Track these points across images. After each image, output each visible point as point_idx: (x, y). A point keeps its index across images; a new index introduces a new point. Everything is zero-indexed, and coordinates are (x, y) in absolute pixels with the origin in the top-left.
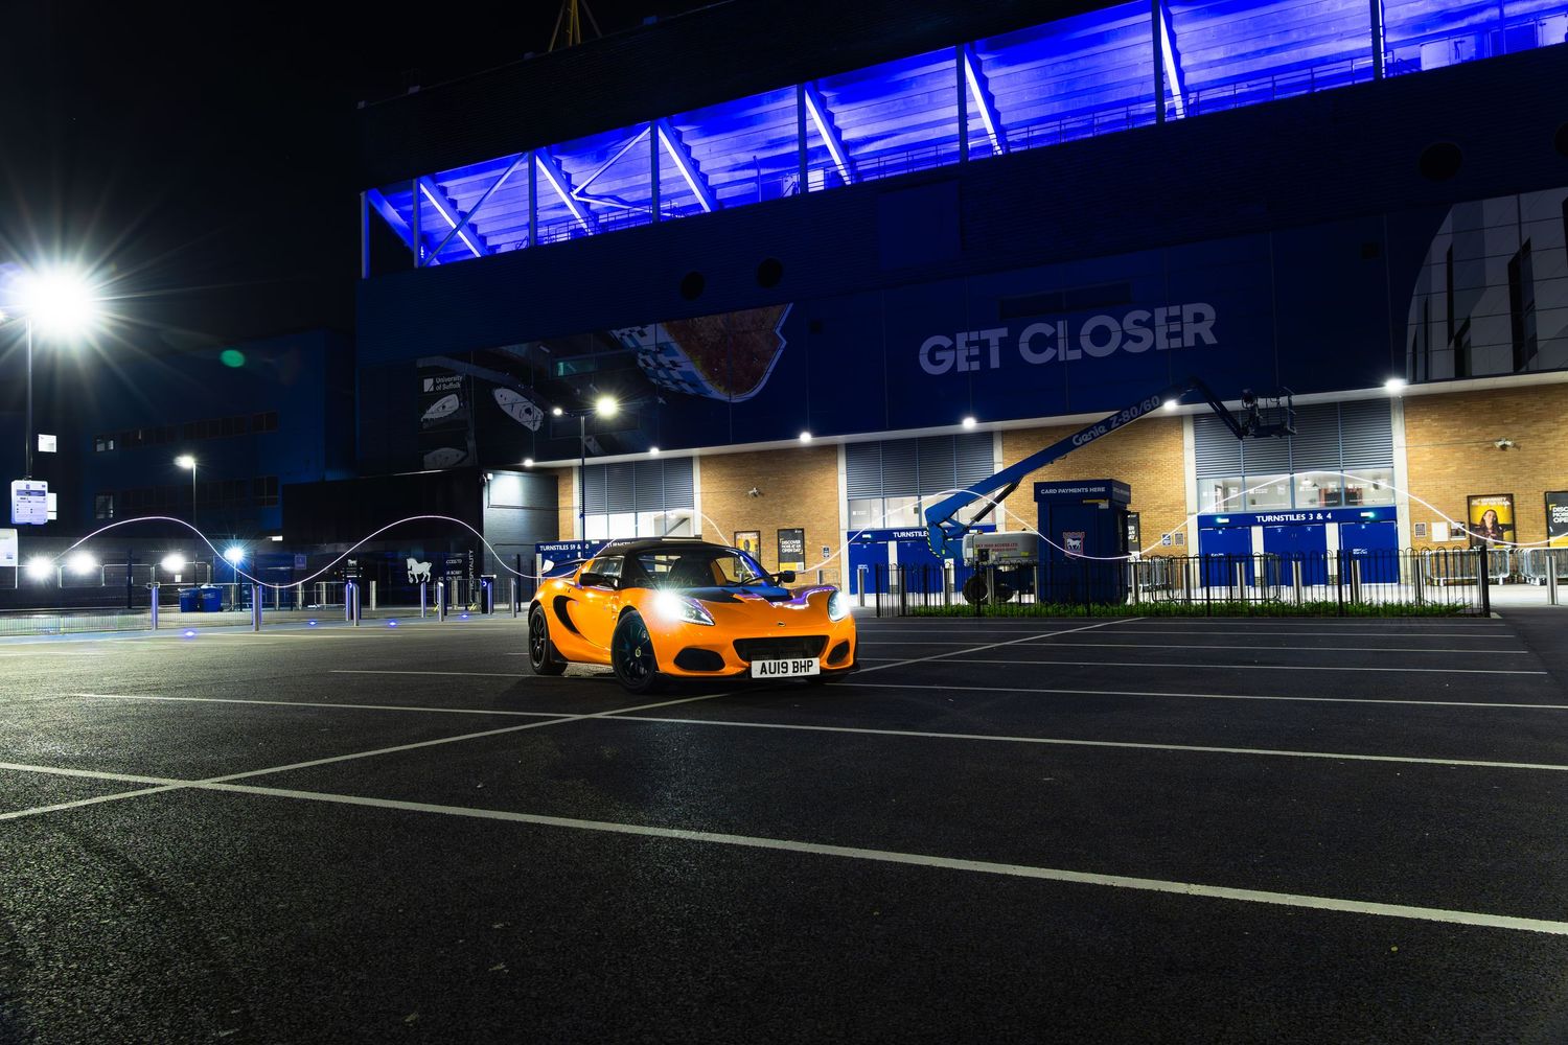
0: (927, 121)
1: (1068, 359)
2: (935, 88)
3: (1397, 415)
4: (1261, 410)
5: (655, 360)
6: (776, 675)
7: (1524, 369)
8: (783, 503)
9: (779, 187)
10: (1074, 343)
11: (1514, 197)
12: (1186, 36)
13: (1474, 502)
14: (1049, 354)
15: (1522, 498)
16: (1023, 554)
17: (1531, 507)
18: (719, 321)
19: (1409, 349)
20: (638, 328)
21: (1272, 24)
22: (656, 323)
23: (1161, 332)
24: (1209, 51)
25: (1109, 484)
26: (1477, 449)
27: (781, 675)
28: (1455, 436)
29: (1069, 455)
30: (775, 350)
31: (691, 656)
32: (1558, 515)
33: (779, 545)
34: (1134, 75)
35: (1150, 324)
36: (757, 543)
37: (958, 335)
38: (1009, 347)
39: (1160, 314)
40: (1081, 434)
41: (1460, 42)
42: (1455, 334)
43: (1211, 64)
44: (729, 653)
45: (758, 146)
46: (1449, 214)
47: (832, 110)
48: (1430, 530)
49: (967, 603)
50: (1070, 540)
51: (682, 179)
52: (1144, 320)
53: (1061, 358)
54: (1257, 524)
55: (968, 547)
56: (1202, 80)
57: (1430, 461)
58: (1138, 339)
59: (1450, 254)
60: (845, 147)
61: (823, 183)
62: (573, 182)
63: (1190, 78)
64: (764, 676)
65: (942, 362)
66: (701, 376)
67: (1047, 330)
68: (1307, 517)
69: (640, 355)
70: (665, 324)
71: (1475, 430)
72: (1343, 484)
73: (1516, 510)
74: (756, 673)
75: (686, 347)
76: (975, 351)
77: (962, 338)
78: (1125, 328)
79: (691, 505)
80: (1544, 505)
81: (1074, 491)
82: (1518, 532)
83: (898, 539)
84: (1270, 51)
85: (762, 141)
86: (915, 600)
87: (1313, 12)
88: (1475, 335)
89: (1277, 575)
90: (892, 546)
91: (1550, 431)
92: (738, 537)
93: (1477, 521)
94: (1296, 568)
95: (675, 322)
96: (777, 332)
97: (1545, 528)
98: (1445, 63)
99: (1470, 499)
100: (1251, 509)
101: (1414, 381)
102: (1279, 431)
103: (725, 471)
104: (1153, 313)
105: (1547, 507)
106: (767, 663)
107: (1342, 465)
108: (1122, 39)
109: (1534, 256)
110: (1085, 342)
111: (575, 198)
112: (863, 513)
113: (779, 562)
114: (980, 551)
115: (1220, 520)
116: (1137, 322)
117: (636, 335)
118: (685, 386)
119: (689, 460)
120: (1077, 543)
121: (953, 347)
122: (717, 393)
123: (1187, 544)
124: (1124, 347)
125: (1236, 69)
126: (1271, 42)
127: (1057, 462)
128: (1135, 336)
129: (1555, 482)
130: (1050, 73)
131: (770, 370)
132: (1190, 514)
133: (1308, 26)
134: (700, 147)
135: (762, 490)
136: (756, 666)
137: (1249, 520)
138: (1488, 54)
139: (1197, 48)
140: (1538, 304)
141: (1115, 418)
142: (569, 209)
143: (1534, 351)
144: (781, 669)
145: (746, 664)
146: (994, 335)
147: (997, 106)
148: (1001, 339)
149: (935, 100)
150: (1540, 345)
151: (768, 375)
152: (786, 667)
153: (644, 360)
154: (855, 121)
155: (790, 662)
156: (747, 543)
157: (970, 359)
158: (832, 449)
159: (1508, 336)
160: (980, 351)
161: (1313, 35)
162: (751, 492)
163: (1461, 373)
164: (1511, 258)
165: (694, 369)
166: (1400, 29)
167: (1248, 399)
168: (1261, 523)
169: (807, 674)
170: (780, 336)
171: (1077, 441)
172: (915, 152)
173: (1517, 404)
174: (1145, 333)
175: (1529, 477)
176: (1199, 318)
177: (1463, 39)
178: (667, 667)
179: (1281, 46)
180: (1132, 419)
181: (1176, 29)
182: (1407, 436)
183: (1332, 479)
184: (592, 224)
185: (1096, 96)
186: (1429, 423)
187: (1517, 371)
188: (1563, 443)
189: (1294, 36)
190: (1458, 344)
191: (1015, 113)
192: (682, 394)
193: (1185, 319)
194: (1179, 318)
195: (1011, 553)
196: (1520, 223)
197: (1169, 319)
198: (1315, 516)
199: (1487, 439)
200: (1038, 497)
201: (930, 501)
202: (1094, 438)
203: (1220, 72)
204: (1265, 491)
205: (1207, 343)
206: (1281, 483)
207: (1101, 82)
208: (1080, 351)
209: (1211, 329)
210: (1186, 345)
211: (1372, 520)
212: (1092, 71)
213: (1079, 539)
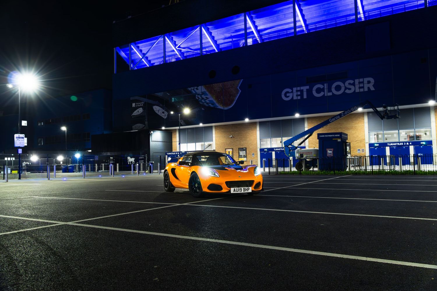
0: (284, 23)
1: (328, 95)
2: (286, 13)
4: (389, 111)
5: (201, 97)
6: (238, 192)
8: (240, 140)
9: (238, 44)
10: (330, 90)
14: (322, 94)
16: (314, 155)
18: (220, 85)
20: (196, 87)
22: (201, 86)
23: (357, 87)
25: (341, 134)
27: (240, 192)
29: (328, 125)
30: (237, 93)
31: (212, 186)
33: (239, 153)
34: (348, 7)
35: (354, 84)
36: (232, 152)
37: (294, 88)
38: (309, 92)
39: (357, 81)
40: (332, 118)
43: (372, 4)
44: (224, 186)
45: (232, 32)
47: (255, 20)
49: (297, 170)
50: (328, 151)
51: (209, 42)
52: (352, 83)
53: (326, 95)
54: (387, 146)
55: (297, 153)
56: (370, 9)
58: (350, 89)
60: (259, 31)
61: (252, 42)
62: (177, 43)
63: (366, 8)
64: (235, 192)
65: (288, 97)
66: (215, 101)
67: (321, 86)
68: (404, 144)
69: (197, 95)
70: (204, 86)
72: (415, 134)
74: (232, 192)
75: (211, 92)
76: (299, 93)
77: (295, 89)
78: (346, 85)
79: (212, 141)
81: (330, 136)
83: (275, 151)
85: (233, 30)
86: (281, 169)
89: (394, 162)
90: (274, 153)
92: (226, 150)
94: (400, 160)
95: (207, 85)
96: (238, 88)
100: (386, 141)
102: (395, 117)
103: (223, 130)
104: (354, 81)
106: (235, 188)
107: (415, 127)
110: (333, 90)
111: (177, 48)
112: (265, 143)
113: (239, 158)
114: (301, 155)
115: (376, 145)
116: (350, 84)
117: (195, 89)
118: (210, 105)
119: (211, 127)
120: (331, 152)
121: (292, 92)
122: (220, 107)
123: (365, 152)
125: (381, 5)
127: (325, 127)
130: (322, 8)
131: (236, 100)
132: (366, 143)
134: (214, 32)
135: (234, 136)
136: (232, 190)
137: (385, 145)
141: (343, 113)
142: (175, 52)
144: (240, 190)
145: (229, 189)
146: (305, 88)
147: (305, 18)
148: (307, 89)
149: (286, 17)
151: (235, 101)
152: (241, 190)
153: (198, 97)
154: (262, 24)
155: (242, 188)
156: (229, 152)
157: (297, 95)
158: (255, 123)
160: (300, 93)
162: (230, 137)
165: (213, 100)
167: (385, 107)
168: (389, 146)
169: (248, 192)
170: (239, 89)
171: (331, 120)
172: (280, 33)
174: (352, 87)
176: (369, 82)
178: (205, 189)
180: (348, 114)
182: (435, 118)
183: (411, 132)
184: (182, 56)
185: (336, 14)
191: (311, 20)
192: (209, 107)
193: (364, 83)
194: (363, 82)
195: (310, 155)
197: (360, 83)
198: (406, 144)
200: (319, 138)
201: (285, 139)
202: (336, 120)
203: (375, 6)
204: (390, 136)
205: (372, 90)
206: (395, 133)
207: (338, 10)
208: (332, 93)
209: (373, 86)
210: (365, 91)
211: (425, 145)
212: (335, 7)
213: (331, 151)
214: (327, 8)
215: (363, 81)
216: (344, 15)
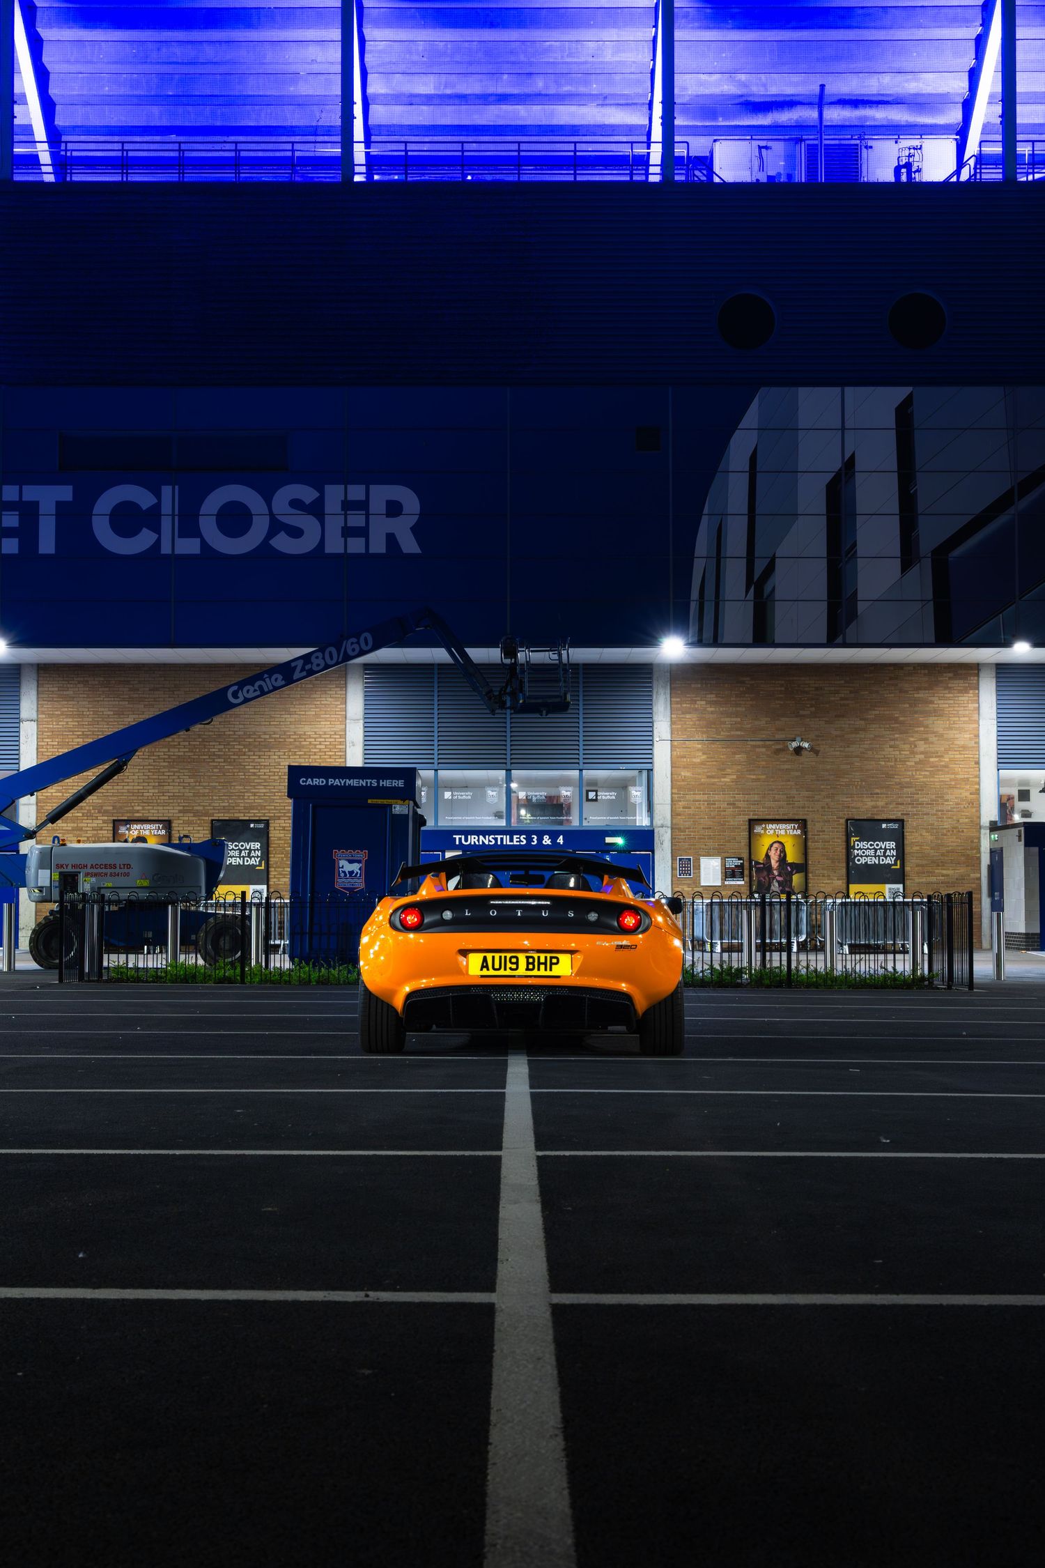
1: (178, 551)
3: (661, 691)
4: (526, 669)
7: (839, 640)
10: (188, 526)
11: (838, 389)
12: (382, 45)
13: (758, 829)
14: (142, 541)
15: (818, 826)
16: (139, 883)
17: (829, 836)
19: (695, 594)
21: (513, 59)
23: (334, 524)
24: (416, 77)
26: (764, 750)
28: (737, 730)
32: (860, 852)
34: (292, 90)
35: (317, 509)
38: (73, 519)
39: (334, 494)
40: (241, 685)
41: (766, 148)
42: (755, 579)
43: (412, 100)
46: (756, 400)
48: (698, 867)
50: (342, 863)
52: (308, 501)
53: (166, 549)
55: (41, 866)
56: (398, 122)
57: (703, 763)
58: (296, 533)
59: (753, 459)
63: (380, 114)
67: (144, 499)
68: (529, 840)
71: (762, 722)
73: (810, 844)
78: (275, 512)
80: (844, 838)
81: (354, 782)
82: (810, 875)
84: (503, 98)
87: (570, 55)
88: (783, 583)
91: (857, 730)
93: (761, 857)
97: (844, 871)
98: (744, 176)
99: (752, 823)
101: (699, 642)
102: (557, 705)
104: (322, 492)
105: (848, 841)
107: (581, 761)
108: (283, 27)
109: (859, 478)
110: (208, 526)
114: (65, 876)
116: (296, 504)
120: (355, 867)
124: (271, 542)
125: (449, 116)
126: (504, 86)
128: (287, 525)
129: (859, 805)
130: (154, 56)
133: (562, 75)
137: (443, 840)
138: (801, 176)
139: (394, 69)
140: (861, 550)
141: (300, 663)
143: (853, 615)
146: (49, 496)
147: (53, 91)
148: (59, 504)
150: (861, 607)
157: (2, 532)
159: (820, 587)
160: (20, 523)
161: (567, 89)
163: (761, 638)
164: (829, 477)
166: (688, 109)
167: (506, 647)
171: (235, 695)
173: (817, 689)
174: (307, 523)
175: (828, 797)
176: (394, 509)
177: (770, 144)
179: (519, 95)
180: (327, 667)
181: (367, 32)
182: (672, 723)
185: (226, 110)
186: (704, 705)
187: (831, 643)
188: (871, 749)
189: (539, 85)
190: (759, 594)
191: (80, 110)
194: (363, 505)
195: (121, 881)
196: (843, 429)
197: (348, 506)
198: (540, 839)
199: (777, 737)
200: (294, 790)
202: (263, 693)
203: (423, 116)
204: (466, 795)
205: (405, 551)
206: (493, 784)
207: (237, 90)
208: (198, 540)
209: (411, 528)
210: (371, 551)
211: (621, 851)
212: (222, 69)
213: (359, 862)
214: (182, 63)
215: (364, 498)
216: (262, 124)
